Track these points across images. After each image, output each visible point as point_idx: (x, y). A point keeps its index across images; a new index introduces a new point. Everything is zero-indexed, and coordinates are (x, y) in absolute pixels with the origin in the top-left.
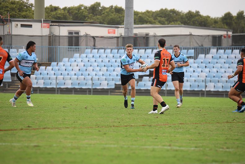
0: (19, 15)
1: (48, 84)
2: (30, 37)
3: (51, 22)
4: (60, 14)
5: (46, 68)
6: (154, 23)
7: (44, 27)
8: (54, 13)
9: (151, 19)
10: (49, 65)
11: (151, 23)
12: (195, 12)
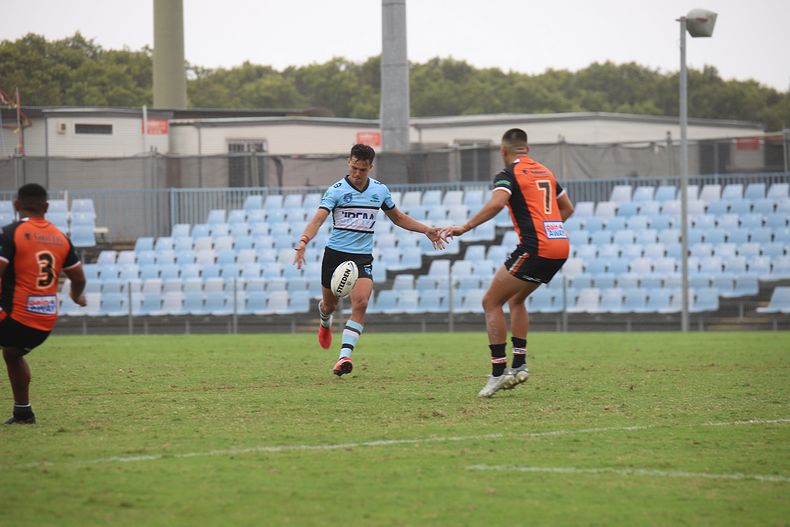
0: (136, 97)
1: (111, 306)
2: (86, 163)
3: (172, 114)
4: (268, 89)
5: (117, 257)
6: (568, 108)
7: (151, 131)
8: (250, 87)
9: (560, 96)
10: (129, 247)
11: (555, 107)
12: (702, 71)
